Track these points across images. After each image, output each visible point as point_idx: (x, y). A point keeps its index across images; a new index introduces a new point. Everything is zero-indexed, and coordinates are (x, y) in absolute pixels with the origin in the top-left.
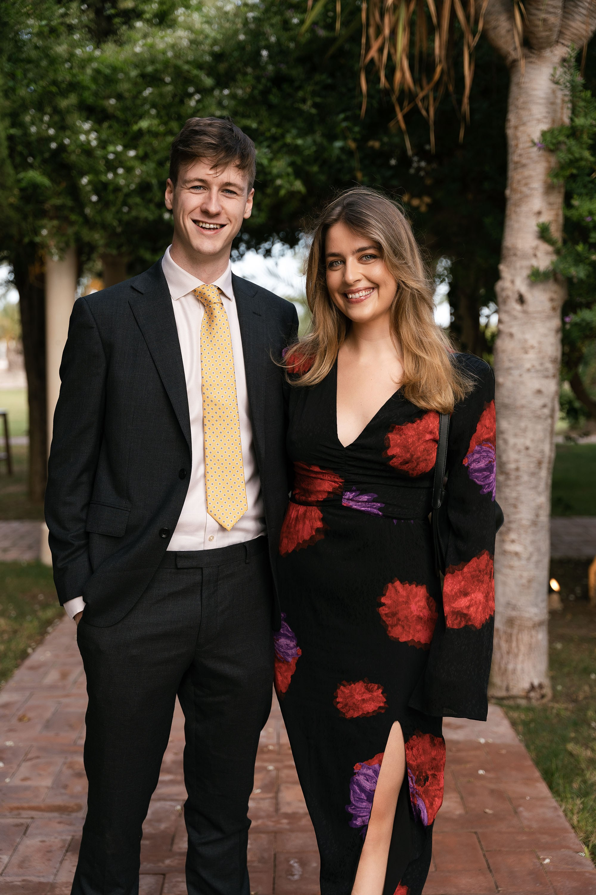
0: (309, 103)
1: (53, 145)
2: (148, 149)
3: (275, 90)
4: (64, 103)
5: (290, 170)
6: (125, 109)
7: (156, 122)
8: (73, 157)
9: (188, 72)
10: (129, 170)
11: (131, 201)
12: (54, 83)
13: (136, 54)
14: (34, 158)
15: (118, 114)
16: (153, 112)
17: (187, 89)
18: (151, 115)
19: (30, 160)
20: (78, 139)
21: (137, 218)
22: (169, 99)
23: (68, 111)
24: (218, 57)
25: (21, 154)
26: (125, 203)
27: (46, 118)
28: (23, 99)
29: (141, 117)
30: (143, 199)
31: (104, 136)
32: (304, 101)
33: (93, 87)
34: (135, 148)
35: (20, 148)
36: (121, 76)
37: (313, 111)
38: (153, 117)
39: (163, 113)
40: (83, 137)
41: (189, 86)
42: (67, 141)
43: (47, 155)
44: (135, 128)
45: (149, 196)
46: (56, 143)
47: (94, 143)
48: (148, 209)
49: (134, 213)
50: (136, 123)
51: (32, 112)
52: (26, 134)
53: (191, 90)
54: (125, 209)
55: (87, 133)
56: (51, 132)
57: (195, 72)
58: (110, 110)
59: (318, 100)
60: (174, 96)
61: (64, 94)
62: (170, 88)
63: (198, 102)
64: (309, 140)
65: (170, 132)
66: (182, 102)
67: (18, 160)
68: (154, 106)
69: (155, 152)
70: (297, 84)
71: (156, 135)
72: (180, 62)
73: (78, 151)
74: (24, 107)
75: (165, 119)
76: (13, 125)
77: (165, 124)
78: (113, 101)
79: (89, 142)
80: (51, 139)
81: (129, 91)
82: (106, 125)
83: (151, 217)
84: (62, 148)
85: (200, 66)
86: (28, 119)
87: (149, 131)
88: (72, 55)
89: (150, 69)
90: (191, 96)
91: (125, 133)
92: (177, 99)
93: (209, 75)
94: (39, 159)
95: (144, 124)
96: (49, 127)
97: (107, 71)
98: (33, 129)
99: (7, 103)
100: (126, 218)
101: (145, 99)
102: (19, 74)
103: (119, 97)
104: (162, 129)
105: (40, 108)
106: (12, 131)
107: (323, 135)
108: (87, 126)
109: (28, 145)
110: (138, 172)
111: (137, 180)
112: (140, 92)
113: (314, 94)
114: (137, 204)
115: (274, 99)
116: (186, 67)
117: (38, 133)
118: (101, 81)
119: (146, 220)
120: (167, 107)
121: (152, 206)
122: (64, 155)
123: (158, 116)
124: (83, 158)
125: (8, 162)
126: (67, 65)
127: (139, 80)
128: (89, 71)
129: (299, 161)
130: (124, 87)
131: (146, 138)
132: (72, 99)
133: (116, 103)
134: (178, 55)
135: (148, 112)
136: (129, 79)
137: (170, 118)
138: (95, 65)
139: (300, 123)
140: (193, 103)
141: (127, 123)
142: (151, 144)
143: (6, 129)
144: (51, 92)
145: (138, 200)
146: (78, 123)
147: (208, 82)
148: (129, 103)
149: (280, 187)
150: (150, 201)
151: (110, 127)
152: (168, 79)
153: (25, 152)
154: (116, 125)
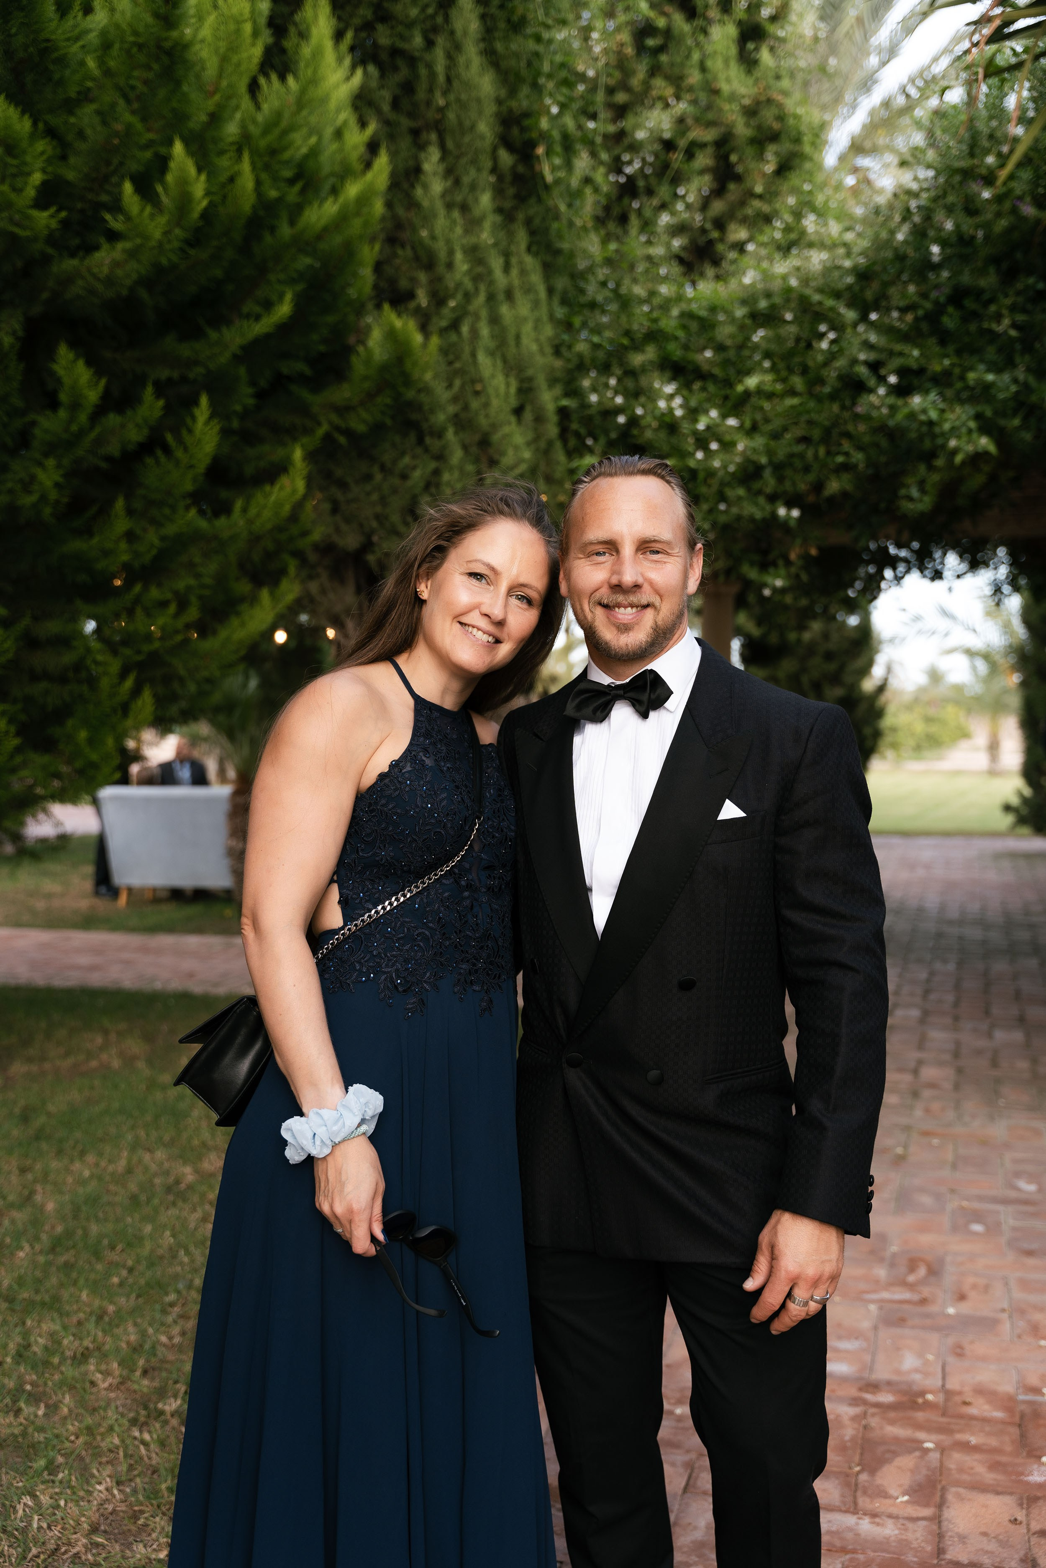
0: (1006, 322)
1: (621, 419)
2: (758, 417)
3: (950, 309)
4: (637, 359)
5: (972, 424)
6: (726, 363)
7: (769, 378)
8: (649, 434)
9: (820, 303)
10: (727, 446)
11: (730, 493)
12: (628, 333)
13: (745, 287)
14: (596, 439)
15: (716, 371)
16: (767, 364)
17: (817, 329)
18: (763, 367)
19: (589, 442)
20: (656, 407)
21: (739, 518)
22: (790, 344)
23: (643, 369)
24: (863, 275)
25: (577, 434)
26: (722, 498)
27: (613, 382)
28: (580, 356)
29: (748, 373)
30: (749, 489)
31: (693, 403)
32: (998, 317)
33: (680, 334)
34: (736, 416)
35: (574, 426)
36: (721, 317)
37: (1013, 333)
38: (766, 371)
39: (781, 365)
40: (662, 404)
41: (819, 324)
42: (639, 411)
43: (613, 435)
44: (740, 388)
45: (756, 485)
46: (626, 415)
47: (679, 413)
48: (756, 504)
49: (735, 510)
50: (741, 381)
51: (593, 374)
52: (585, 405)
53: (823, 328)
54: (722, 507)
55: (671, 397)
56: (619, 400)
57: (830, 303)
58: (705, 367)
59: (1020, 318)
60: (798, 340)
61: (637, 346)
62: (793, 329)
63: (833, 342)
64: (1006, 377)
65: (793, 393)
66: (809, 346)
67: (572, 442)
68: (767, 355)
69: (767, 421)
70: (986, 296)
71: (770, 396)
72: (808, 292)
73: (655, 424)
74: (581, 367)
75: (784, 373)
76: (567, 394)
77: (784, 380)
78: (708, 354)
79: (671, 410)
80: (619, 410)
81: (732, 336)
82: (697, 386)
83: (758, 515)
84: (633, 421)
85: (837, 295)
86: (586, 383)
87: (760, 392)
88: (652, 293)
89: (763, 304)
90: (822, 336)
91: (726, 398)
92: (803, 344)
93: (850, 305)
94: (602, 441)
95: (752, 382)
96: (616, 393)
97: (703, 313)
98: (594, 398)
99: (558, 363)
100: (723, 519)
101: (756, 347)
102: (577, 321)
103: (720, 348)
104: (779, 387)
105: (605, 369)
106: (565, 402)
107: (1028, 370)
108: (669, 389)
109: (587, 421)
110: (740, 447)
111: (738, 459)
112: (748, 339)
113: (1013, 309)
114: (740, 498)
115: (949, 321)
116: (816, 297)
117: (600, 403)
118: (694, 326)
119: (752, 519)
120: (788, 356)
121: (761, 500)
122: (635, 432)
123: (773, 369)
124: (662, 435)
125: (558, 445)
126: (646, 308)
127: (748, 322)
128: (675, 312)
129: (989, 413)
130: (725, 332)
131: (754, 400)
132: (650, 353)
133: (714, 356)
134: (805, 281)
135: (760, 363)
136: (733, 320)
137: (790, 370)
138: (684, 306)
139: (991, 352)
140: (824, 345)
141: (729, 384)
142: (761, 408)
143: (557, 399)
144: (622, 345)
145: (741, 492)
146: (657, 385)
147: (850, 315)
148: (732, 353)
149: (955, 452)
150: (759, 492)
151: (703, 389)
152: (789, 316)
153: (583, 431)
154: (711, 388)
